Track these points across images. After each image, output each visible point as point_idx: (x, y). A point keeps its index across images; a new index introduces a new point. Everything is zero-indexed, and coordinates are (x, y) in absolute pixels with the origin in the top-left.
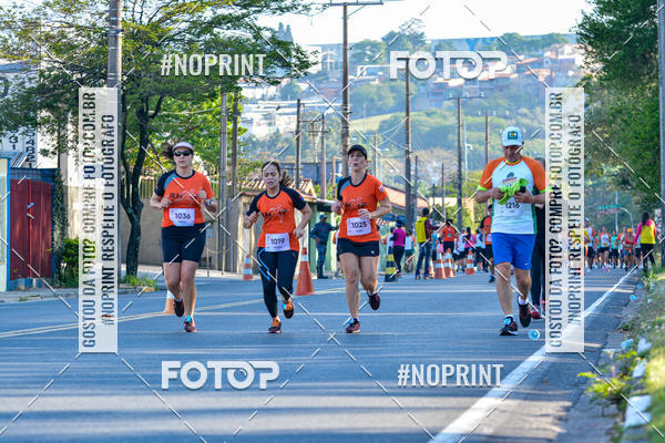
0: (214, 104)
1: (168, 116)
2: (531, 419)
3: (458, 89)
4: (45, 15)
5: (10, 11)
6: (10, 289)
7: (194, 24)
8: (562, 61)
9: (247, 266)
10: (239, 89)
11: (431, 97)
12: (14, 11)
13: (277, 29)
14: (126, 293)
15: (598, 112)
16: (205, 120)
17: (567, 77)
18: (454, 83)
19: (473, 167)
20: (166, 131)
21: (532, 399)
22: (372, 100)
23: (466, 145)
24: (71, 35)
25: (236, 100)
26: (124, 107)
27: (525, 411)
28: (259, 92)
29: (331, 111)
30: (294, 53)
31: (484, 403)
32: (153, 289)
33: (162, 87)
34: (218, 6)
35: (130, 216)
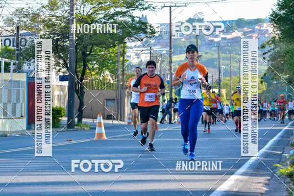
0: (115, 49)
1: (95, 54)
2: (254, 184)
3: (219, 42)
4: (42, 11)
5: (27, 10)
6: (28, 128)
7: (106, 15)
8: (263, 30)
9: (129, 119)
10: (126, 43)
11: (207, 46)
12: (29, 9)
13: (141, 17)
14: (77, 130)
15: (279, 52)
16: (111, 56)
17: (265, 37)
18: (217, 40)
19: (225, 76)
20: (94, 61)
21: (254, 176)
22: (182, 47)
23: (222, 66)
24: (53, 20)
25: (124, 47)
26: (76, 51)
27: (251, 181)
28: (133, 44)
29: (165, 52)
30: (148, 27)
31: (233, 177)
32: (89, 129)
33: (92, 42)
34: (116, 7)
35: (79, 97)
